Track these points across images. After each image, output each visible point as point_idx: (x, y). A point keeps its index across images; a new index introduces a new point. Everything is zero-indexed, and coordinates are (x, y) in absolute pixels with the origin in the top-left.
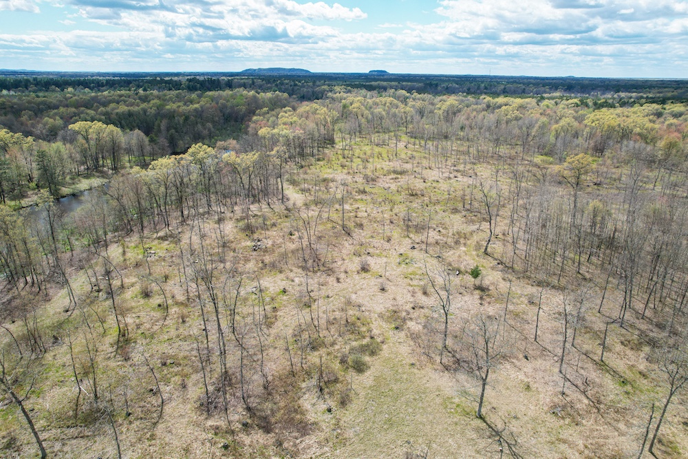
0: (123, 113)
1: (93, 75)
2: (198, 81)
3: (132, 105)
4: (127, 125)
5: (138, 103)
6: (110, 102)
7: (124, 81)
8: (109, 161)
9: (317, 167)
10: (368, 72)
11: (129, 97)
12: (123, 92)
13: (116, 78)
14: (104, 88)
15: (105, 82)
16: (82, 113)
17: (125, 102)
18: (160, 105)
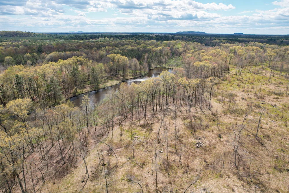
0: (129, 50)
1: (121, 33)
2: (160, 36)
3: (133, 46)
4: (131, 55)
5: (136, 45)
6: (125, 44)
7: (131, 36)
8: (121, 72)
9: (224, 85)
10: (233, 34)
11: (133, 42)
12: (131, 40)
13: (129, 35)
14: (124, 38)
15: (124, 36)
16: (114, 49)
17: (131, 44)
18: (145, 47)
